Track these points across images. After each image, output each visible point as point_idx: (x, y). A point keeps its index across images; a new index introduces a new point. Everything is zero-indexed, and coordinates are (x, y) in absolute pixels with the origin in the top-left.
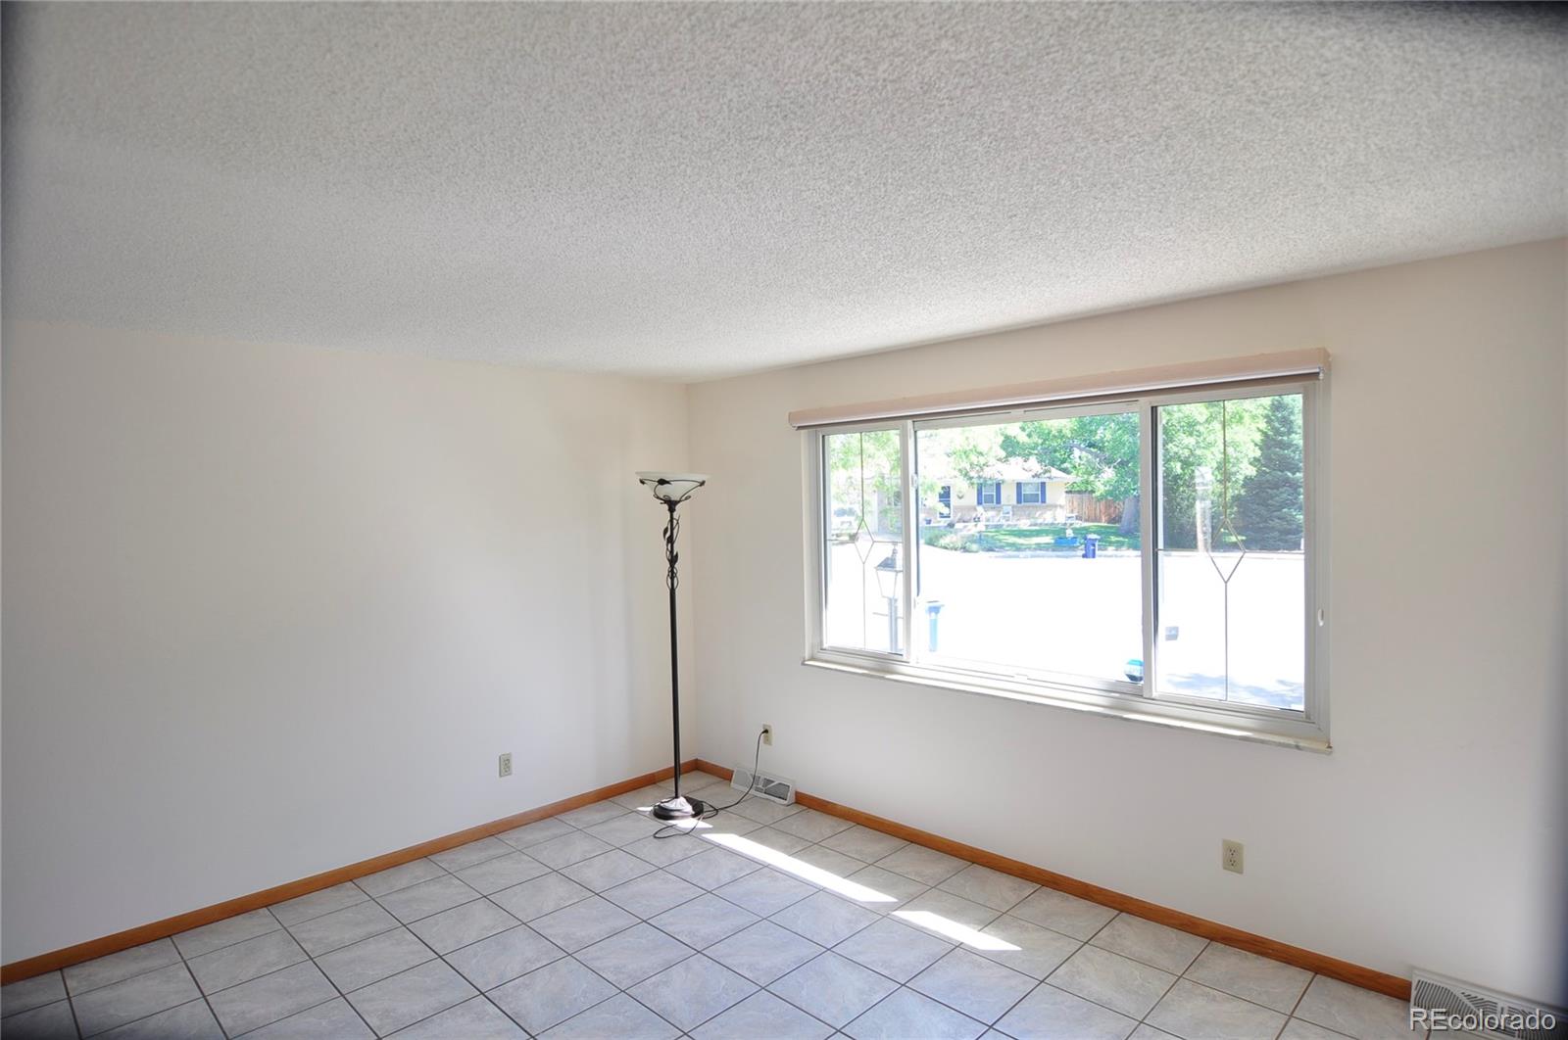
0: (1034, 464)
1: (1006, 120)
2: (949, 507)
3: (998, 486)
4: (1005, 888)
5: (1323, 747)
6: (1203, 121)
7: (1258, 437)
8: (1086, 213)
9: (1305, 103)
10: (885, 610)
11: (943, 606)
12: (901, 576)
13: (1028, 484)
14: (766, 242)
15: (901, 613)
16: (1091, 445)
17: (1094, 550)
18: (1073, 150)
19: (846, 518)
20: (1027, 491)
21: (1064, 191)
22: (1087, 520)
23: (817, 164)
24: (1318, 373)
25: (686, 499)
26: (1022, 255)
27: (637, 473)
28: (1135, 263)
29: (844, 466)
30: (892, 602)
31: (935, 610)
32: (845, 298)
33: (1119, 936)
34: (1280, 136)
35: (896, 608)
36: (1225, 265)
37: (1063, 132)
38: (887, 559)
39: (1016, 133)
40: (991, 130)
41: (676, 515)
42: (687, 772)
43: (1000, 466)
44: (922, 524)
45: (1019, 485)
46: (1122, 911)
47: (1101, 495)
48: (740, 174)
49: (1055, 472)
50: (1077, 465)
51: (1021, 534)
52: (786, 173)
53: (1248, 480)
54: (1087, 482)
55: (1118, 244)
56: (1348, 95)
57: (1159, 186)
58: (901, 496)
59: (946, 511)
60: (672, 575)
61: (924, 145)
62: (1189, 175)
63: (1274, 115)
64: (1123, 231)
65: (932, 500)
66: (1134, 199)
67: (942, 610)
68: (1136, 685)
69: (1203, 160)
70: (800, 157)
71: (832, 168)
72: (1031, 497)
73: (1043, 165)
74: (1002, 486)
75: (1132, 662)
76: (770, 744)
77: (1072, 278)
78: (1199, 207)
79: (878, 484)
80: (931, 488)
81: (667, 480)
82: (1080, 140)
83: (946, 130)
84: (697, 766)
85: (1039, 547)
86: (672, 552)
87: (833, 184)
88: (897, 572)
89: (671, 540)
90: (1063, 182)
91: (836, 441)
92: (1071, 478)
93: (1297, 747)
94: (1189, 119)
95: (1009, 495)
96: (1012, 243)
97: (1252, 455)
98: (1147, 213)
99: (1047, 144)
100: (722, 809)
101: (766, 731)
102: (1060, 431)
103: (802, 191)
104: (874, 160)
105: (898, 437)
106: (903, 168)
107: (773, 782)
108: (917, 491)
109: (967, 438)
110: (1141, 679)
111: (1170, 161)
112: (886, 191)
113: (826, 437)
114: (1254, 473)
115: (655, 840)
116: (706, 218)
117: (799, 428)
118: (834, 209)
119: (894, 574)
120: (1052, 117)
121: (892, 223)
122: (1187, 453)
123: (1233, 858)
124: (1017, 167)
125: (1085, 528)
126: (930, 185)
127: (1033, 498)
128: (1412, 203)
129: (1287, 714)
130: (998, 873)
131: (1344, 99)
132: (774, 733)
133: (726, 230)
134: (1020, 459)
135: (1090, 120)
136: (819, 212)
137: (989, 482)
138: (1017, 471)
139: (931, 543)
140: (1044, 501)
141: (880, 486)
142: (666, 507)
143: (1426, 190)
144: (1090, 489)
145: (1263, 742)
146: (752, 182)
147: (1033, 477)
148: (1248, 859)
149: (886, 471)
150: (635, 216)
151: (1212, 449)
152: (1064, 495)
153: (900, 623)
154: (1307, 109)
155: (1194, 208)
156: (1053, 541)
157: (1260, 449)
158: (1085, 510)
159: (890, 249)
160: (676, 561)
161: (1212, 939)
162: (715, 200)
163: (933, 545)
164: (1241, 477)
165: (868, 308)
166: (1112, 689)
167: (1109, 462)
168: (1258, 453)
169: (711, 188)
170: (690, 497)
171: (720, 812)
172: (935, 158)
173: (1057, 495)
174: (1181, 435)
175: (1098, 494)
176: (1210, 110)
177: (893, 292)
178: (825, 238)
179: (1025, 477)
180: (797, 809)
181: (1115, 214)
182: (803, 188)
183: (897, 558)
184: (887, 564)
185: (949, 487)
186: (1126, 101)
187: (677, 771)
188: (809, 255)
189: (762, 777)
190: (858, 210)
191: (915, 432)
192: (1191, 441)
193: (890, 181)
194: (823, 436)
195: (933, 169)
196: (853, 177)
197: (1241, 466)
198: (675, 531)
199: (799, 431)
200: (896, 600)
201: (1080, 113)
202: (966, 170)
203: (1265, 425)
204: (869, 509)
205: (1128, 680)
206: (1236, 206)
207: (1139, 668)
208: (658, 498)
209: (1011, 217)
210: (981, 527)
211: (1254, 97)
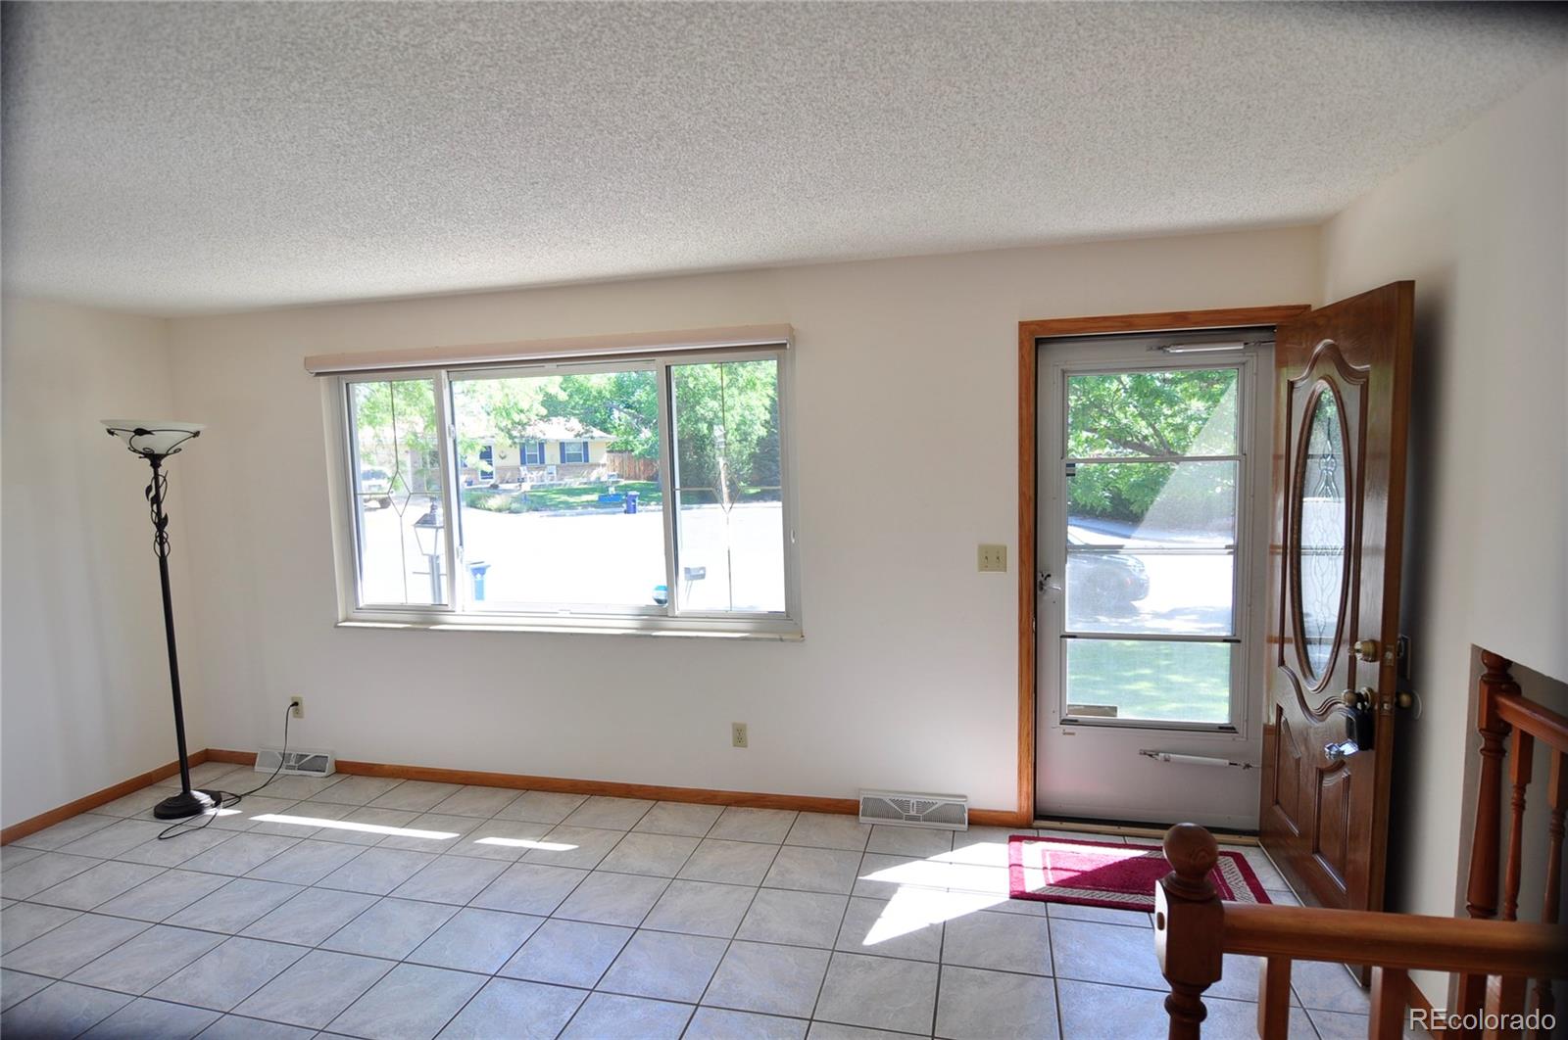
0: (575, 424)
1: (522, 100)
2: (491, 464)
3: (541, 445)
4: (558, 804)
5: (798, 637)
6: (682, 131)
7: (768, 402)
8: (598, 190)
9: (755, 131)
10: (426, 567)
11: (489, 566)
12: (442, 533)
13: (571, 443)
14: (276, 173)
15: (442, 569)
16: (628, 406)
17: (635, 506)
18: (582, 136)
19: (374, 481)
20: (570, 450)
21: (579, 169)
22: (628, 478)
23: (336, 105)
24: (785, 344)
25: (175, 452)
26: (545, 219)
27: (102, 422)
28: (645, 239)
29: (370, 423)
30: (433, 560)
31: (480, 570)
32: (368, 240)
33: (656, 819)
34: (740, 153)
35: (438, 565)
36: (716, 248)
37: (573, 119)
38: (426, 515)
39: (533, 113)
40: (509, 106)
41: (161, 471)
42: (194, 766)
43: (542, 425)
44: (463, 486)
45: (562, 445)
46: (658, 800)
47: (640, 454)
48: (248, 100)
49: (597, 433)
50: (616, 425)
51: (571, 492)
52: (300, 107)
53: (761, 440)
54: (627, 442)
55: (629, 221)
56: (782, 132)
57: (656, 177)
58: (438, 456)
59: (488, 469)
60: (161, 540)
61: (446, 108)
62: (678, 172)
63: (734, 136)
64: (632, 210)
65: (473, 460)
66: (637, 184)
67: (488, 571)
68: (663, 606)
69: (687, 161)
70: (317, 95)
71: (352, 111)
72: (574, 457)
73: (558, 143)
74: (545, 446)
75: (658, 588)
76: (301, 717)
77: (593, 245)
78: (689, 198)
79: (411, 442)
80: (471, 446)
81: (148, 429)
82: (587, 128)
83: (467, 97)
84: (208, 757)
85: (589, 504)
86: (159, 513)
87: (353, 126)
88: (437, 528)
89: (156, 501)
90: (577, 160)
91: (363, 392)
92: (612, 438)
93: (781, 640)
94: (673, 128)
95: (552, 455)
96: (535, 207)
97: (763, 418)
98: (649, 197)
99: (560, 126)
100: (245, 795)
101: (296, 704)
102: (600, 393)
103: (318, 128)
104: (397, 111)
105: (432, 393)
106: (427, 123)
107: (307, 756)
108: (455, 441)
109: (507, 395)
110: (666, 602)
111: (663, 158)
112: (410, 142)
113: (350, 385)
114: (765, 434)
115: (161, 842)
116: (203, 137)
117: (318, 374)
118: (356, 150)
119: (434, 530)
120: (562, 105)
121: (417, 173)
122: (711, 415)
123: (740, 737)
124: (535, 141)
125: (626, 486)
126: (455, 144)
127: (576, 458)
128: (837, 217)
129: (773, 616)
130: (551, 794)
131: (780, 133)
132: (305, 705)
133: (228, 152)
134: (562, 419)
135: (594, 114)
136: (338, 150)
137: (532, 442)
138: (561, 430)
139: (473, 505)
140: (587, 460)
141: (413, 447)
142: (147, 462)
143: (845, 209)
144: (630, 448)
145: (757, 639)
146: (261, 110)
147: (576, 436)
148: (751, 735)
149: (419, 429)
150: (109, 122)
151: (732, 412)
152: (606, 454)
153: (444, 580)
154: (756, 136)
155: (686, 199)
156: (597, 499)
157: (770, 413)
158: (626, 468)
159: (417, 197)
160: (166, 524)
161: (728, 804)
162: (215, 121)
163: (476, 507)
164: (755, 437)
165: (393, 253)
166: (643, 613)
167: (646, 423)
168: (768, 417)
169: (212, 108)
170: (180, 450)
171: (243, 799)
172: (458, 121)
173: (600, 456)
174: (706, 399)
175: (637, 452)
176: (687, 124)
177: (421, 239)
178: (345, 176)
179: (568, 437)
180: (336, 779)
181: (623, 194)
182: (321, 125)
183: (437, 517)
184: (426, 521)
185: (490, 447)
186: (622, 104)
187: (185, 765)
188: (327, 191)
189: (294, 753)
190: (380, 155)
191: (450, 382)
192: (715, 404)
193: (414, 133)
194: (347, 384)
195: (457, 130)
196: (375, 123)
197: (756, 427)
198: (162, 490)
199: (317, 378)
200: (438, 557)
201: (585, 106)
202: (488, 136)
203: (773, 392)
204: (404, 468)
205: (656, 604)
206: (717, 202)
207: (664, 592)
208: (135, 451)
209: (533, 184)
210: (526, 487)
211: (718, 120)
